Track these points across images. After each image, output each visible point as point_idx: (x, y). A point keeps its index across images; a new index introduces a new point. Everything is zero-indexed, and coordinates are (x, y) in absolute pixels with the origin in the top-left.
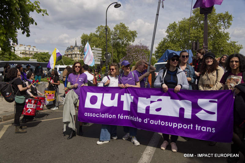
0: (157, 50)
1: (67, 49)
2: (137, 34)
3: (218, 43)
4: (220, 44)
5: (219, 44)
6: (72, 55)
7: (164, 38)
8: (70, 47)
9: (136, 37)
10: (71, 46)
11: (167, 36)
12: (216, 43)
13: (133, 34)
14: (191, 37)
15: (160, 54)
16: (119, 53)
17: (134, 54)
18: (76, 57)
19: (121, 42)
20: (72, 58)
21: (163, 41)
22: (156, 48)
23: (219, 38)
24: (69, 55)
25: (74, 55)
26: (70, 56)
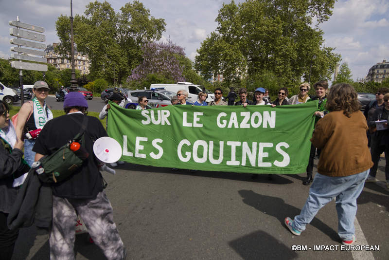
0: (199, 55)
1: (47, 49)
2: (166, 25)
3: (308, 46)
4: (310, 50)
5: (308, 50)
6: (55, 59)
7: (212, 34)
8: (52, 45)
9: (164, 30)
10: (54, 43)
11: (218, 28)
12: (303, 47)
13: (158, 24)
14: (262, 33)
15: (204, 63)
16: (131, 58)
17: (156, 60)
18: (63, 63)
19: (135, 38)
20: (56, 65)
21: (210, 38)
22: (197, 51)
23: (308, 38)
24: (51, 59)
25: (60, 60)
26: (53, 61)
